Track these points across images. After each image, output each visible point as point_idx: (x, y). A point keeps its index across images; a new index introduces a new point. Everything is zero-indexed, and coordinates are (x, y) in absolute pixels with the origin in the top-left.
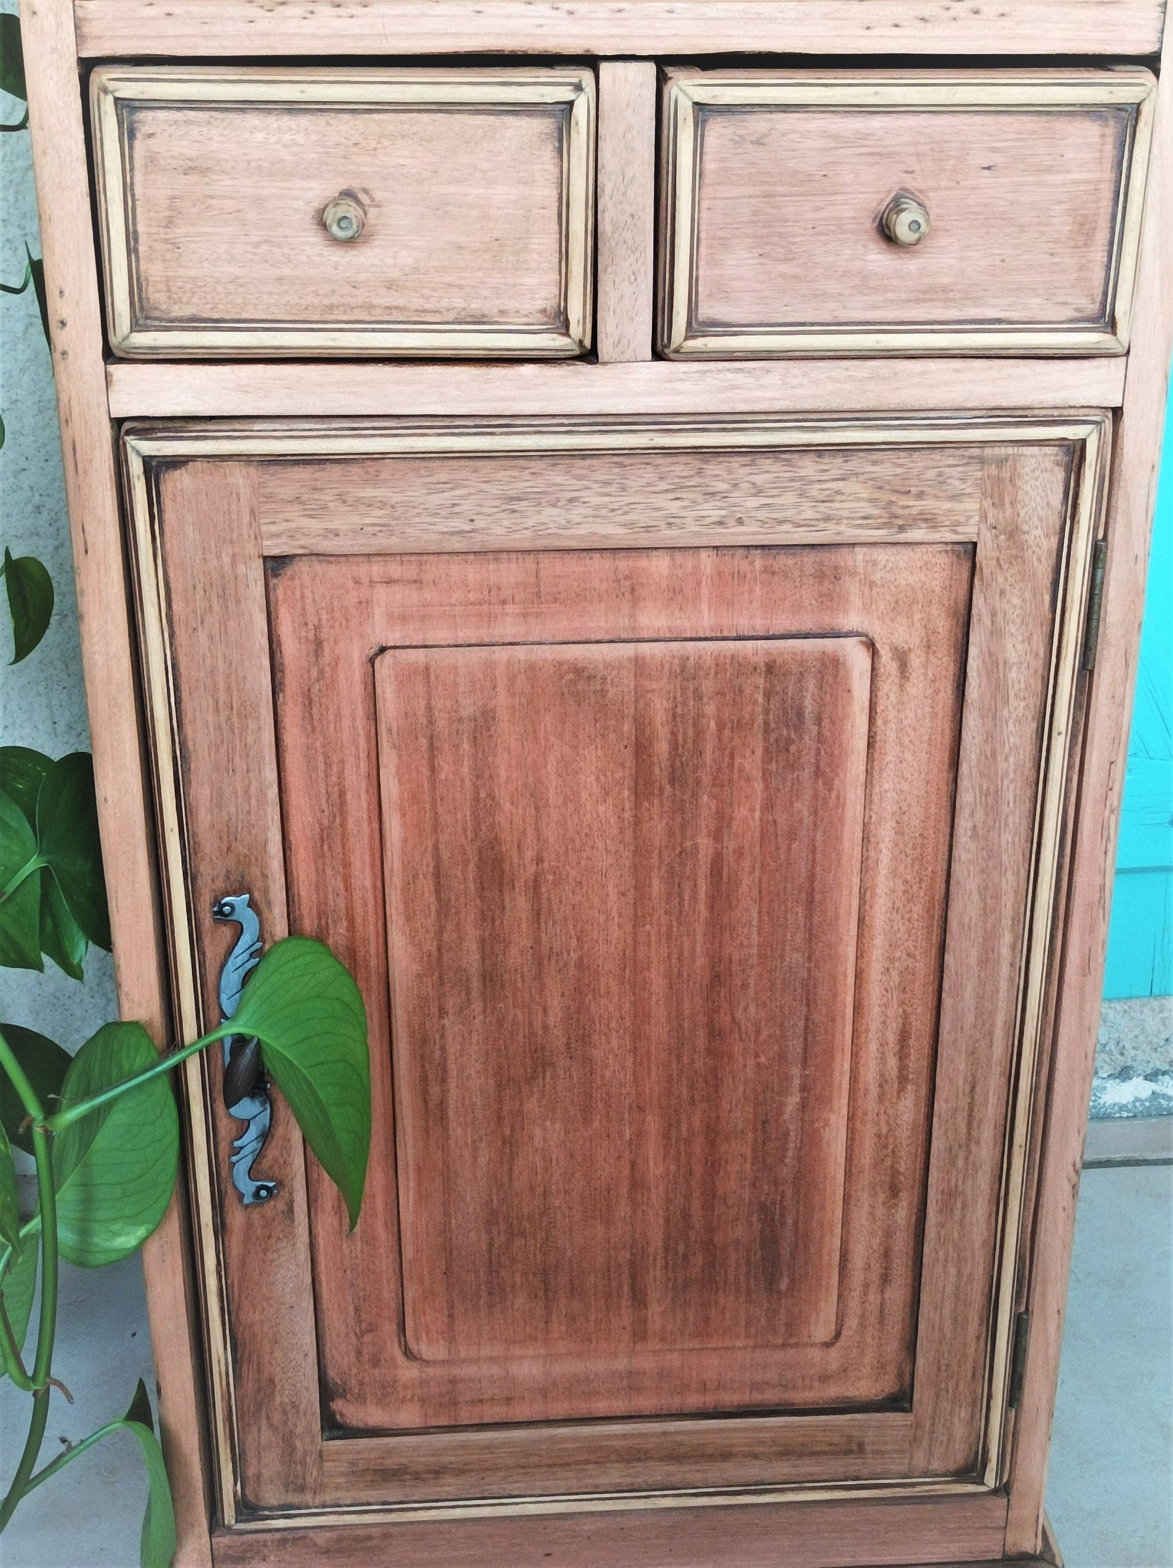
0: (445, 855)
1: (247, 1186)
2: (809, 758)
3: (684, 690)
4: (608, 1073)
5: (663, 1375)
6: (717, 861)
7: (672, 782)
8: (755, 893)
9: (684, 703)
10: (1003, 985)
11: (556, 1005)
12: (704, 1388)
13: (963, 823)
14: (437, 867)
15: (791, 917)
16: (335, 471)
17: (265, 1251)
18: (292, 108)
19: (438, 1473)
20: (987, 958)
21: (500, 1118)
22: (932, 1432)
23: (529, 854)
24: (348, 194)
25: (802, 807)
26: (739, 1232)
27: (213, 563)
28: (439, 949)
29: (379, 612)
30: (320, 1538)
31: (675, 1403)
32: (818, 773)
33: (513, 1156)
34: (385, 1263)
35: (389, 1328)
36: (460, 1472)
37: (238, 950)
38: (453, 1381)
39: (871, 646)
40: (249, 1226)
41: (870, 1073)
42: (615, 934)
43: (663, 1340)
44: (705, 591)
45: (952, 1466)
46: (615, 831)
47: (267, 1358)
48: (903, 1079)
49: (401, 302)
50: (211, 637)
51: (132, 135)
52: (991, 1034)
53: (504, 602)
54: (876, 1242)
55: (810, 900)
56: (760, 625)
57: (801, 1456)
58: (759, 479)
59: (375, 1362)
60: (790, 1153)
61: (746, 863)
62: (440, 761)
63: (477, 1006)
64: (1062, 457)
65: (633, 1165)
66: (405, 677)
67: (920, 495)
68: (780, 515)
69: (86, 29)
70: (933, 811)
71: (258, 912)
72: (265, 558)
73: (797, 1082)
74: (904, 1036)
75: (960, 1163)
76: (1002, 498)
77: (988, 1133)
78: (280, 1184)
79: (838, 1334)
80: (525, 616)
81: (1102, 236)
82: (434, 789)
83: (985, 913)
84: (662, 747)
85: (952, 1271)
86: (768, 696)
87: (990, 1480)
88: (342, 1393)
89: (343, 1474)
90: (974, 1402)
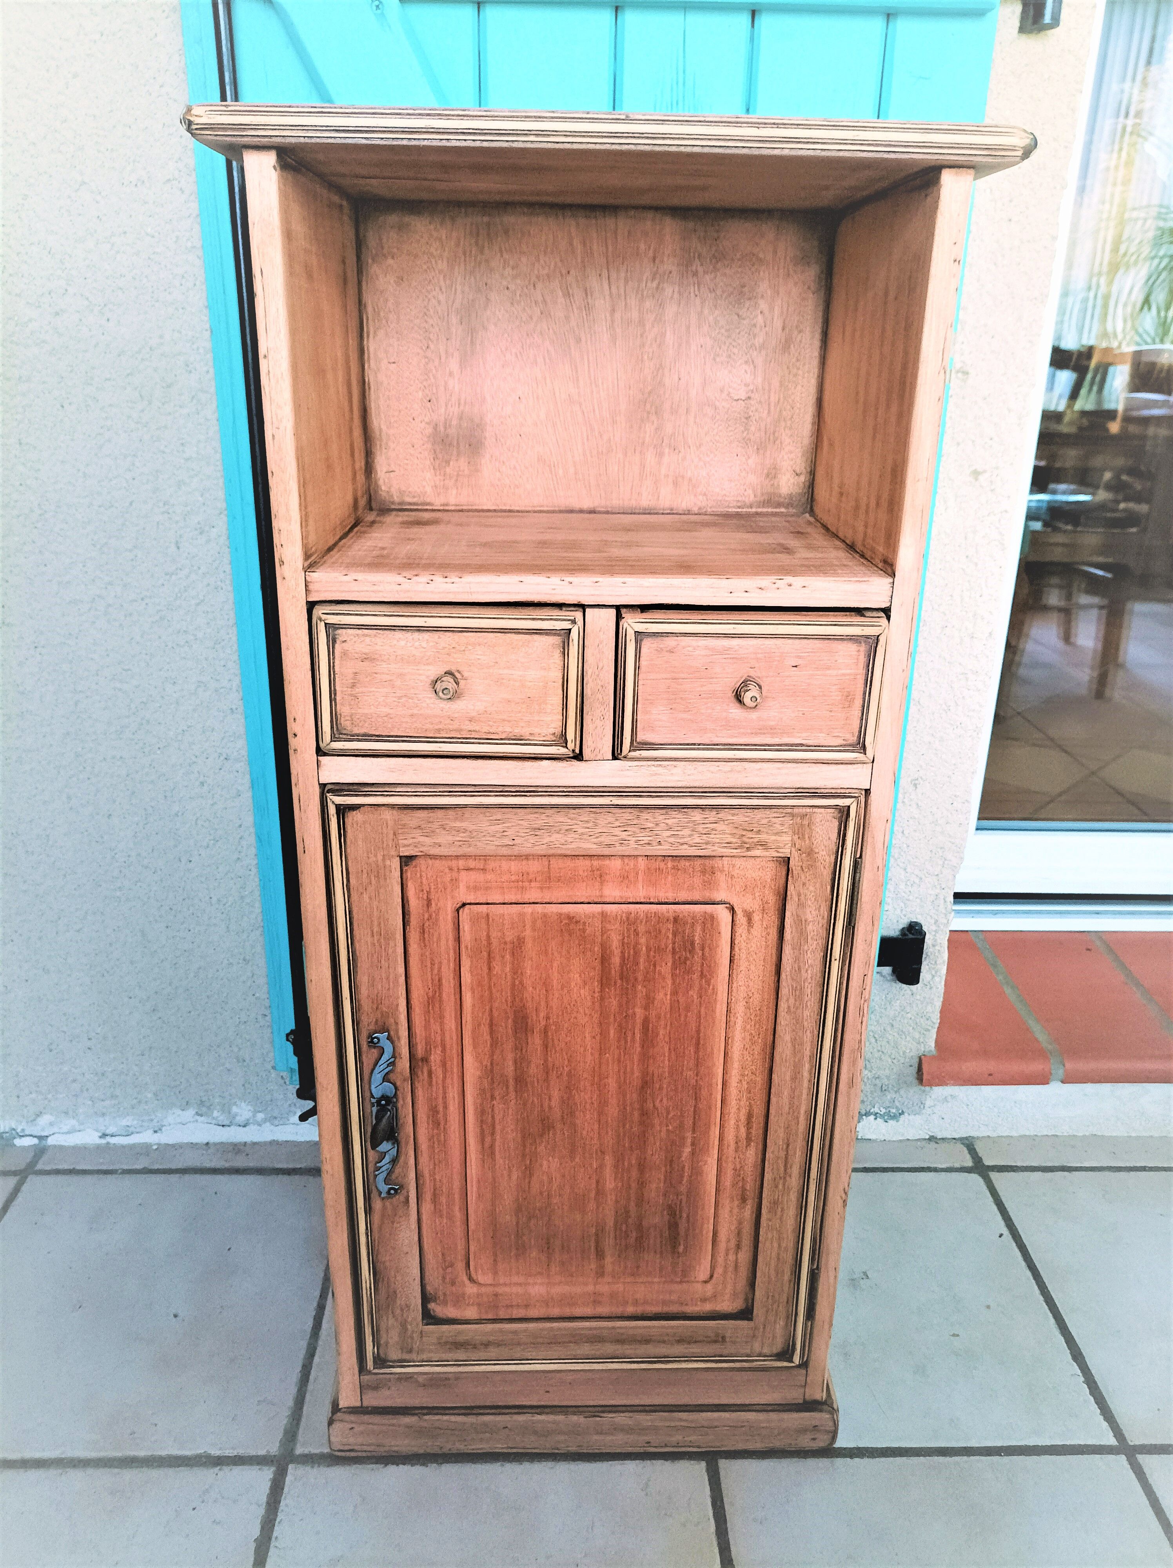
0: (495, 1014)
1: (384, 1188)
2: (697, 968)
3: (628, 930)
4: (585, 1133)
5: (613, 1296)
6: (646, 1021)
7: (621, 979)
8: (667, 1039)
9: (628, 937)
10: (805, 1092)
11: (556, 1094)
12: (637, 1304)
13: (783, 1005)
14: (491, 1020)
15: (687, 1052)
16: (440, 813)
17: (393, 1222)
18: (419, 629)
19: (487, 1345)
20: (796, 1077)
21: (524, 1156)
22: (764, 1332)
23: (542, 1015)
24: (449, 673)
25: (694, 993)
26: (657, 1220)
27: (373, 859)
28: (492, 1064)
29: (462, 886)
30: (421, 1379)
31: (621, 1311)
32: (702, 975)
33: (531, 1175)
34: (459, 1231)
35: (460, 1265)
36: (498, 1345)
37: (381, 1062)
38: (496, 1295)
39: (732, 909)
40: (384, 1209)
41: (730, 1137)
42: (589, 1058)
43: (613, 1277)
44: (640, 878)
45: (775, 1351)
46: (590, 1004)
47: (392, 1280)
48: (749, 1139)
49: (477, 728)
50: (370, 898)
51: (334, 641)
52: (798, 1118)
53: (531, 881)
54: (733, 1227)
55: (698, 1043)
56: (671, 896)
57: (690, 1342)
58: (671, 822)
59: (453, 1284)
60: (685, 1179)
61: (662, 1023)
62: (494, 964)
63: (512, 1095)
64: (837, 814)
65: (598, 1182)
66: (475, 920)
67: (759, 832)
68: (681, 841)
69: (311, 587)
70: (766, 996)
71: (392, 1042)
72: (401, 857)
73: (689, 1141)
74: (750, 1116)
75: (780, 1187)
76: (803, 835)
77: (796, 1170)
78: (402, 1187)
79: (711, 1277)
80: (541, 888)
81: (858, 702)
82: (490, 979)
83: (794, 1053)
84: (616, 960)
85: (775, 1245)
86: (674, 935)
87: (797, 1359)
88: (435, 1299)
89: (434, 1344)
90: (788, 1317)
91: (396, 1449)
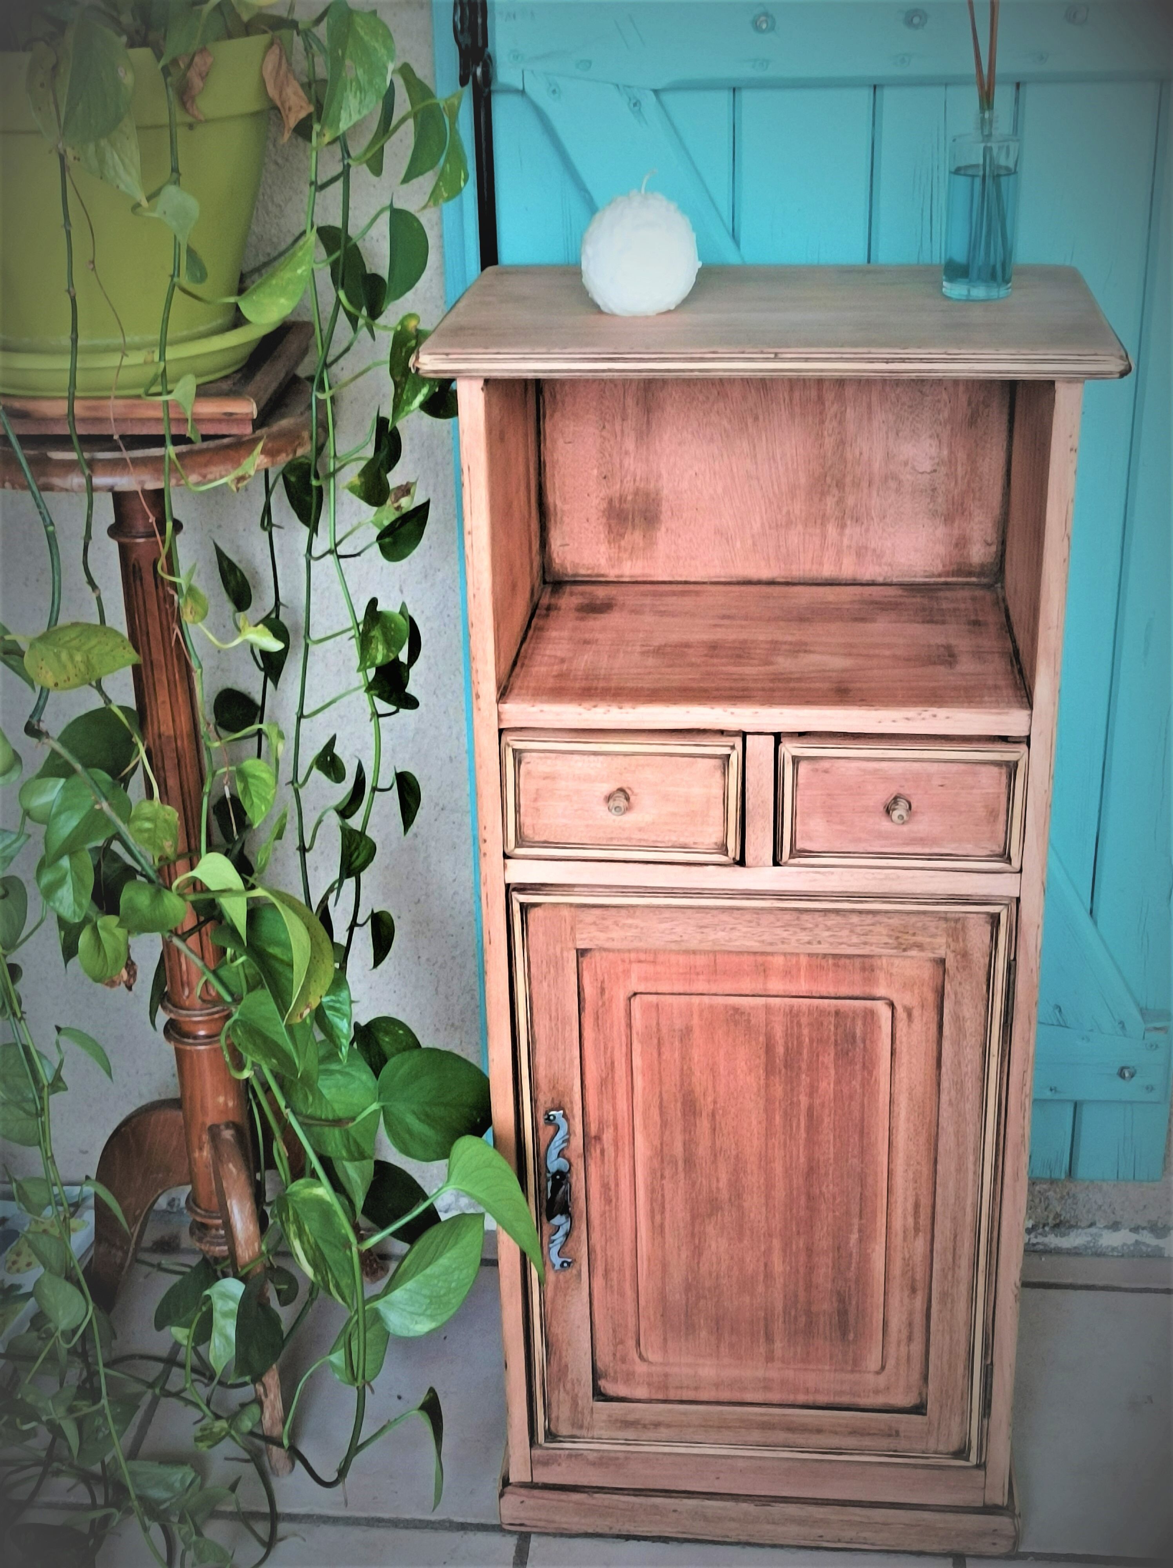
0: (665, 1097)
1: (557, 1261)
2: (859, 1059)
3: (792, 1022)
4: (752, 1215)
5: (783, 1382)
6: (810, 1109)
7: (786, 1067)
8: (831, 1126)
9: (792, 1028)
10: (970, 1184)
11: (724, 1178)
12: (807, 1391)
13: (944, 1098)
14: (661, 1103)
15: (852, 1140)
16: (613, 911)
17: (565, 1295)
19: (657, 1425)
20: (960, 1168)
21: (693, 1235)
22: (939, 1428)
23: (710, 1099)
24: (621, 790)
25: (856, 1084)
26: (825, 1306)
27: (552, 951)
28: (662, 1144)
29: (634, 977)
30: (590, 1456)
31: (790, 1398)
32: (864, 1066)
33: (700, 1255)
34: (630, 1307)
35: (631, 1343)
36: (668, 1426)
37: (557, 1138)
38: (666, 1375)
39: (891, 1005)
40: (558, 1281)
41: (897, 1226)
42: (756, 1143)
43: (783, 1362)
44: (802, 973)
45: (952, 1450)
46: (755, 1090)
47: (564, 1353)
48: (917, 1230)
49: (646, 837)
50: (549, 986)
51: (520, 765)
52: (964, 1209)
53: (698, 974)
54: (904, 1318)
55: (862, 1133)
56: (832, 991)
57: (862, 1435)
58: (829, 923)
59: (623, 1360)
60: (853, 1265)
61: (827, 1111)
62: (663, 1049)
63: (681, 1175)
64: (988, 920)
65: (766, 1265)
66: (646, 1008)
68: (840, 941)
69: (502, 716)
70: (928, 1089)
71: (567, 1120)
72: (577, 950)
73: (856, 1227)
74: (917, 1206)
75: (950, 1277)
76: (958, 938)
77: (965, 1263)
78: (575, 1261)
79: (883, 1368)
80: (709, 981)
82: (660, 1063)
83: (958, 1145)
84: (780, 1050)
85: (948, 1338)
86: (836, 1028)
87: (973, 1459)
88: (605, 1376)
89: (604, 1421)
90: (963, 1413)
91: (565, 1526)
